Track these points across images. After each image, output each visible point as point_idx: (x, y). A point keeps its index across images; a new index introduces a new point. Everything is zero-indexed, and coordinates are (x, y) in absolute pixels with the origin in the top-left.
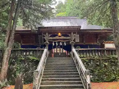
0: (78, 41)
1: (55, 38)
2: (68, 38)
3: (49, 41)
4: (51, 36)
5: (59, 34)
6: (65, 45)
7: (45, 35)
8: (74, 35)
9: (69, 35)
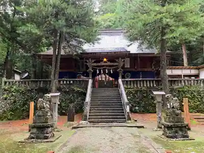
0: (129, 67)
1: (99, 64)
2: (115, 64)
3: (93, 69)
4: (95, 62)
5: (105, 60)
6: (112, 72)
7: (88, 61)
8: (123, 60)
9: (117, 60)
